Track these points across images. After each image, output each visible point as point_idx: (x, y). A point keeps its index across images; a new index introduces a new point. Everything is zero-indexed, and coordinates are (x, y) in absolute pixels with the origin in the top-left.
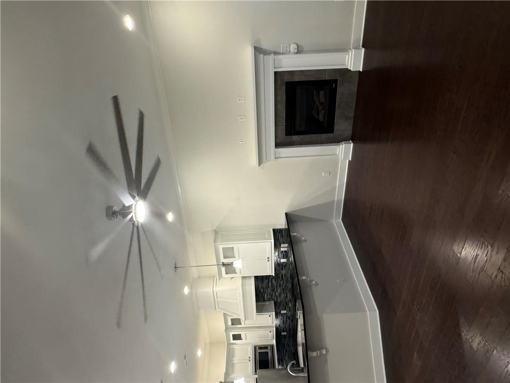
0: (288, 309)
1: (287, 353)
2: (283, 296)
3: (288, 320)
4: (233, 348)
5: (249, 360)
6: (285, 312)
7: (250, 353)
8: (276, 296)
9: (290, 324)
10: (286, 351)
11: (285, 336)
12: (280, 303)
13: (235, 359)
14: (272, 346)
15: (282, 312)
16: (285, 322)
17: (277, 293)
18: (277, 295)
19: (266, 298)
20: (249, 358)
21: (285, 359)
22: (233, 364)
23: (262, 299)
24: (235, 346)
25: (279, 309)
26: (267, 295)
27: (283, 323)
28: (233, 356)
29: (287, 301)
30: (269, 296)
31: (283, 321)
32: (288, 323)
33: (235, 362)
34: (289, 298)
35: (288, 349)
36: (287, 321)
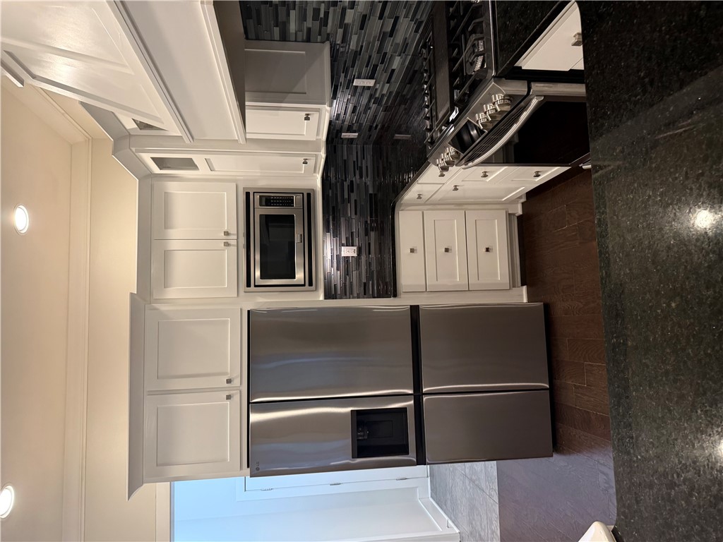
0: (385, 76)
1: (354, 196)
2: (375, 26)
3: (373, 106)
4: (166, 194)
5: (227, 244)
6: (371, 83)
7: (229, 217)
8: (342, 24)
9: (375, 117)
10: (351, 189)
11: (351, 141)
12: (357, 54)
13: (174, 233)
14: (309, 196)
15: (357, 82)
16: (360, 109)
17: (350, 13)
18: (348, 20)
19: (293, 27)
20: (227, 233)
21: (345, 214)
22: (167, 255)
23: (276, 30)
24: (172, 187)
25: (346, 71)
26: (303, 18)
27: (354, 111)
28: (167, 225)
29: (388, 48)
30: (309, 23)
31: (355, 108)
32: (370, 113)
33: (173, 245)
34: (399, 38)
35: (356, 179)
36: (367, 107)
